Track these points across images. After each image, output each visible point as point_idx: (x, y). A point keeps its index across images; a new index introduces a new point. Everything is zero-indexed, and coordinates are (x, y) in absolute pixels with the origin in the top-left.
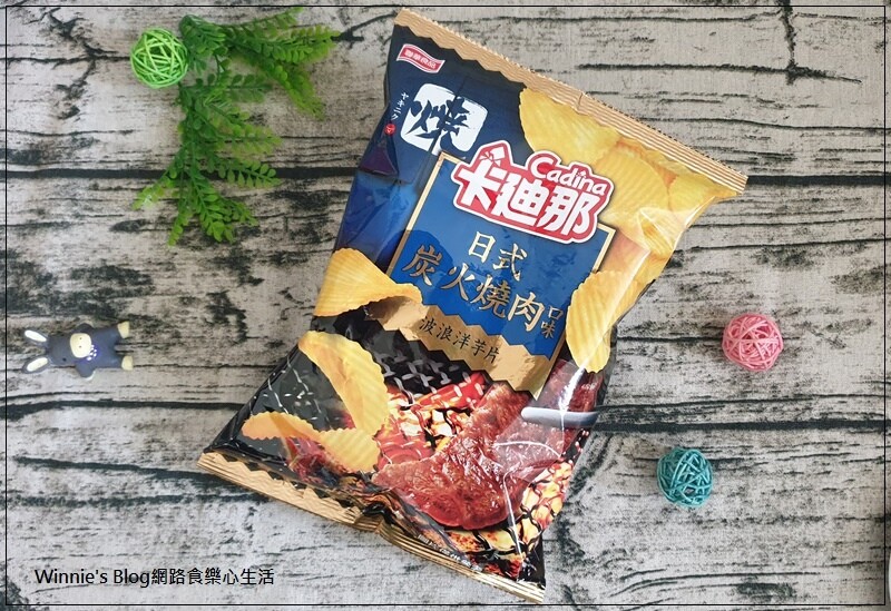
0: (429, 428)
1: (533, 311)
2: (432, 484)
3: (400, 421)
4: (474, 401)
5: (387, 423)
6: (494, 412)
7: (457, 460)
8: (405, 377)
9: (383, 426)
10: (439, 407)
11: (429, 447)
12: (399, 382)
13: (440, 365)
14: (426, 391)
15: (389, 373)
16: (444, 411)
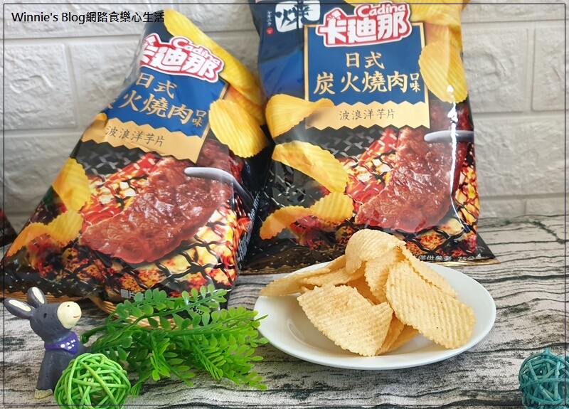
0: (375, 171)
1: (401, 80)
2: (394, 207)
3: (356, 175)
4: (394, 145)
5: (348, 180)
6: (409, 146)
7: (401, 183)
8: (346, 150)
9: (347, 183)
10: (375, 157)
11: (380, 183)
12: (344, 154)
13: (363, 133)
14: (363, 151)
15: (336, 152)
16: (379, 157)
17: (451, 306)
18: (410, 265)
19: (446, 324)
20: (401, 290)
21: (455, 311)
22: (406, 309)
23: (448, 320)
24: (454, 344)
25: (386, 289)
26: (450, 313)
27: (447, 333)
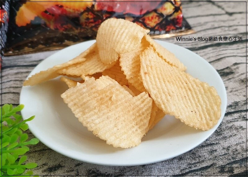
17: (195, 86)
18: (155, 50)
19: (197, 106)
20: (154, 76)
21: (200, 91)
22: (164, 97)
23: (197, 100)
24: (208, 125)
25: (141, 78)
26: (196, 93)
27: (200, 115)
